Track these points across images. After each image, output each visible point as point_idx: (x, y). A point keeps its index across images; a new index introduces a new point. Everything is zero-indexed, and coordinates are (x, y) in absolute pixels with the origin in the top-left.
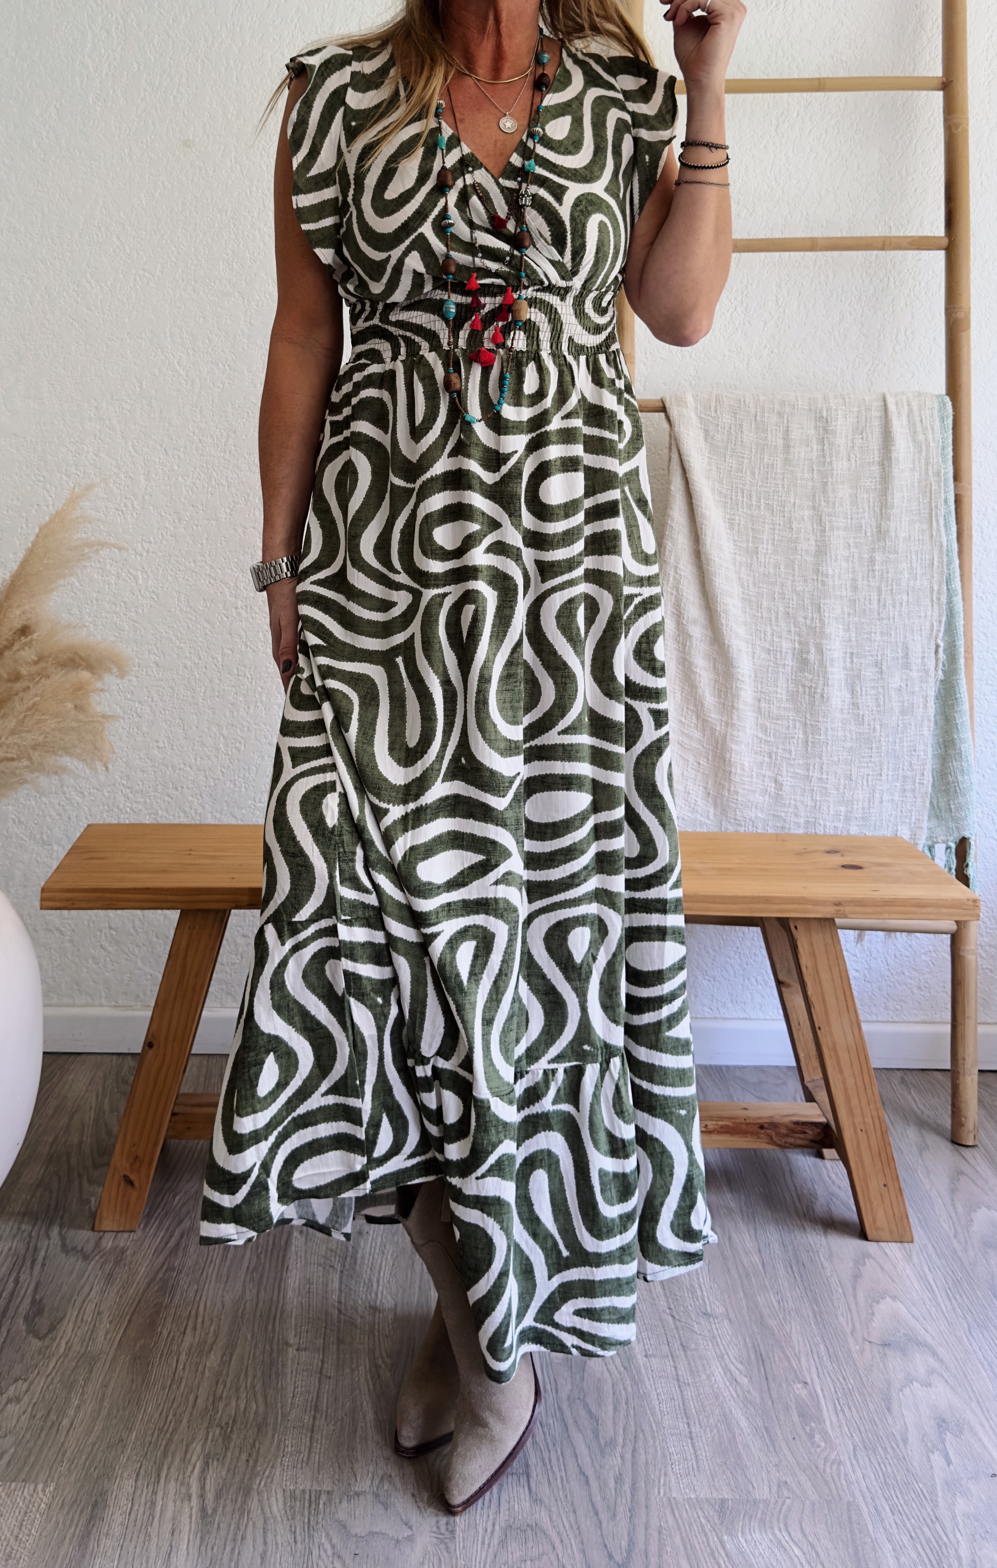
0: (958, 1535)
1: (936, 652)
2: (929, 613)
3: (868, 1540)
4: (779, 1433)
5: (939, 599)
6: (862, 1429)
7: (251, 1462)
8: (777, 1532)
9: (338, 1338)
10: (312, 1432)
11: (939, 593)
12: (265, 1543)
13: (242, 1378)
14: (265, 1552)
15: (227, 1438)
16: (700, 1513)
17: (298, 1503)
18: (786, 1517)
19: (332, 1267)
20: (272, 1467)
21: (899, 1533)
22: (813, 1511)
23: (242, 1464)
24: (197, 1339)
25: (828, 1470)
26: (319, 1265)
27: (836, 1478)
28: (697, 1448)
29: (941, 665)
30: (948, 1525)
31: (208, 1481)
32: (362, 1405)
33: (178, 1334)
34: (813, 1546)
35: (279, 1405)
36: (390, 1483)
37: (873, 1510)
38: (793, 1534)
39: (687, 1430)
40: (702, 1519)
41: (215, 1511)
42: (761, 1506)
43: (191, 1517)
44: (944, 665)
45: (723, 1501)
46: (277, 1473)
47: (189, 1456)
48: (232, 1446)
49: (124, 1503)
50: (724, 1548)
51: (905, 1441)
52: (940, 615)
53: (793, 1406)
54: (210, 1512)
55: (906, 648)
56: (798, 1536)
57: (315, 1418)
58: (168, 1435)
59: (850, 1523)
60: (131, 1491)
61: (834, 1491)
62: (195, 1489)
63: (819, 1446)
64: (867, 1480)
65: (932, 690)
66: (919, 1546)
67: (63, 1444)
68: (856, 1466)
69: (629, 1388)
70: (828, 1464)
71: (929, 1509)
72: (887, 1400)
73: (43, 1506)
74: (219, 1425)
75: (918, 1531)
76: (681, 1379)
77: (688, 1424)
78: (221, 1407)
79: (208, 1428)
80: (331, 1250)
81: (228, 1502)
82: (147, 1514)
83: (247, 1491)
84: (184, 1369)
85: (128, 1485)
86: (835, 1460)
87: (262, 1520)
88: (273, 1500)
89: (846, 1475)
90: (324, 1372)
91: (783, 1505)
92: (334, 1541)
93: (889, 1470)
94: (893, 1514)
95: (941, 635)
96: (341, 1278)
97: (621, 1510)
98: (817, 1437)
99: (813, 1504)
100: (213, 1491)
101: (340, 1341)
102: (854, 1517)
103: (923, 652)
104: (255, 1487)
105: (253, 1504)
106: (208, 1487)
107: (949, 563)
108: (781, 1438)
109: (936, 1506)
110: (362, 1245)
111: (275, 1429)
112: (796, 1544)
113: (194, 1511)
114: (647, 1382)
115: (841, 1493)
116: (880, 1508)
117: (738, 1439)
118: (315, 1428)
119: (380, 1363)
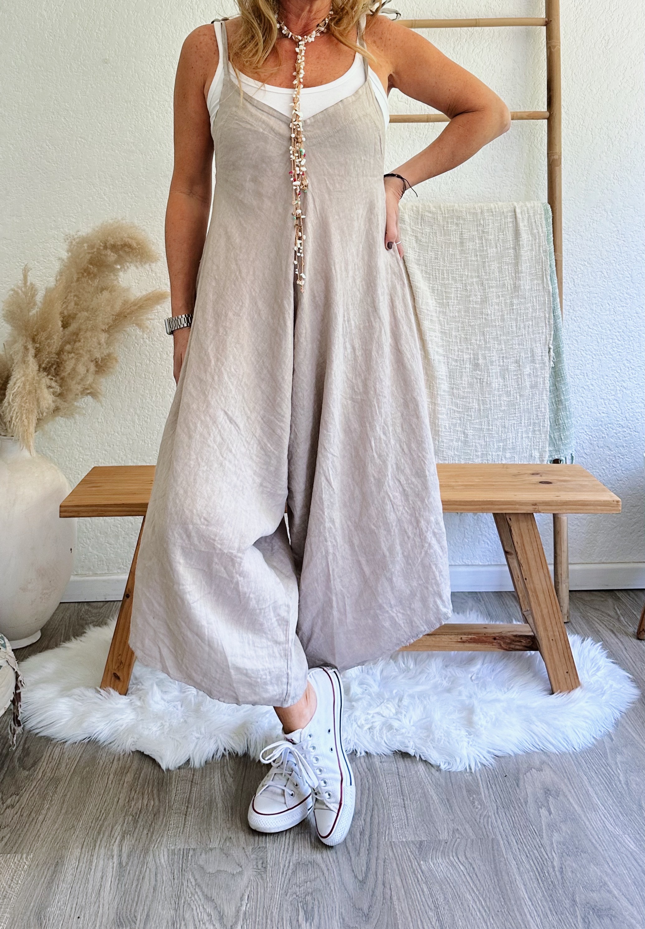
0: (554, 854)
1: (549, 352)
2: (544, 331)
3: (502, 859)
4: (455, 801)
5: (549, 322)
6: (502, 797)
7: (149, 835)
8: (451, 858)
10: (186, 815)
11: (549, 319)
12: (156, 881)
13: (146, 787)
14: (155, 885)
15: (136, 821)
16: (408, 850)
17: (176, 856)
18: (457, 849)
20: (162, 836)
21: (520, 855)
22: (472, 844)
23: (144, 836)
24: (120, 766)
25: (482, 821)
27: (486, 826)
28: (408, 813)
29: (552, 359)
30: (548, 848)
31: (124, 848)
33: (109, 763)
34: (471, 864)
35: (167, 801)
36: (230, 842)
37: (506, 842)
38: (460, 858)
39: (402, 803)
40: (409, 853)
41: (127, 864)
42: (443, 843)
43: (113, 868)
44: (554, 359)
45: (421, 843)
46: (165, 840)
47: (113, 833)
48: (139, 826)
49: (74, 863)
50: (421, 868)
51: (526, 802)
52: (550, 331)
53: (464, 786)
54: (124, 864)
55: (532, 351)
56: (463, 859)
57: (187, 807)
58: (101, 822)
59: (493, 850)
60: (78, 855)
61: (485, 833)
62: (116, 852)
63: (477, 808)
64: (504, 825)
65: (547, 373)
66: (531, 861)
67: (39, 830)
68: (498, 818)
69: (371, 781)
70: (482, 818)
71: (538, 840)
72: (517, 780)
73: (26, 866)
74: (131, 814)
75: (531, 853)
76: (400, 774)
77: (403, 799)
78: (133, 805)
79: (124, 816)
81: (136, 858)
82: (87, 867)
83: (146, 851)
84: (112, 783)
85: (77, 852)
86: (486, 815)
87: (155, 867)
88: (162, 855)
89: (492, 823)
90: (194, 781)
91: (455, 842)
92: (196, 877)
93: (516, 819)
94: (517, 844)
95: (551, 342)
97: (363, 852)
98: (476, 803)
99: (473, 841)
100: (126, 851)
102: (495, 847)
103: (542, 353)
104: (151, 849)
105: (150, 858)
106: (123, 850)
107: (554, 301)
108: (456, 804)
109: (542, 838)
111: (164, 815)
112: (462, 864)
113: (115, 865)
114: (381, 777)
115: (488, 833)
116: (510, 841)
117: (432, 806)
118: (188, 813)
119: (227, 773)
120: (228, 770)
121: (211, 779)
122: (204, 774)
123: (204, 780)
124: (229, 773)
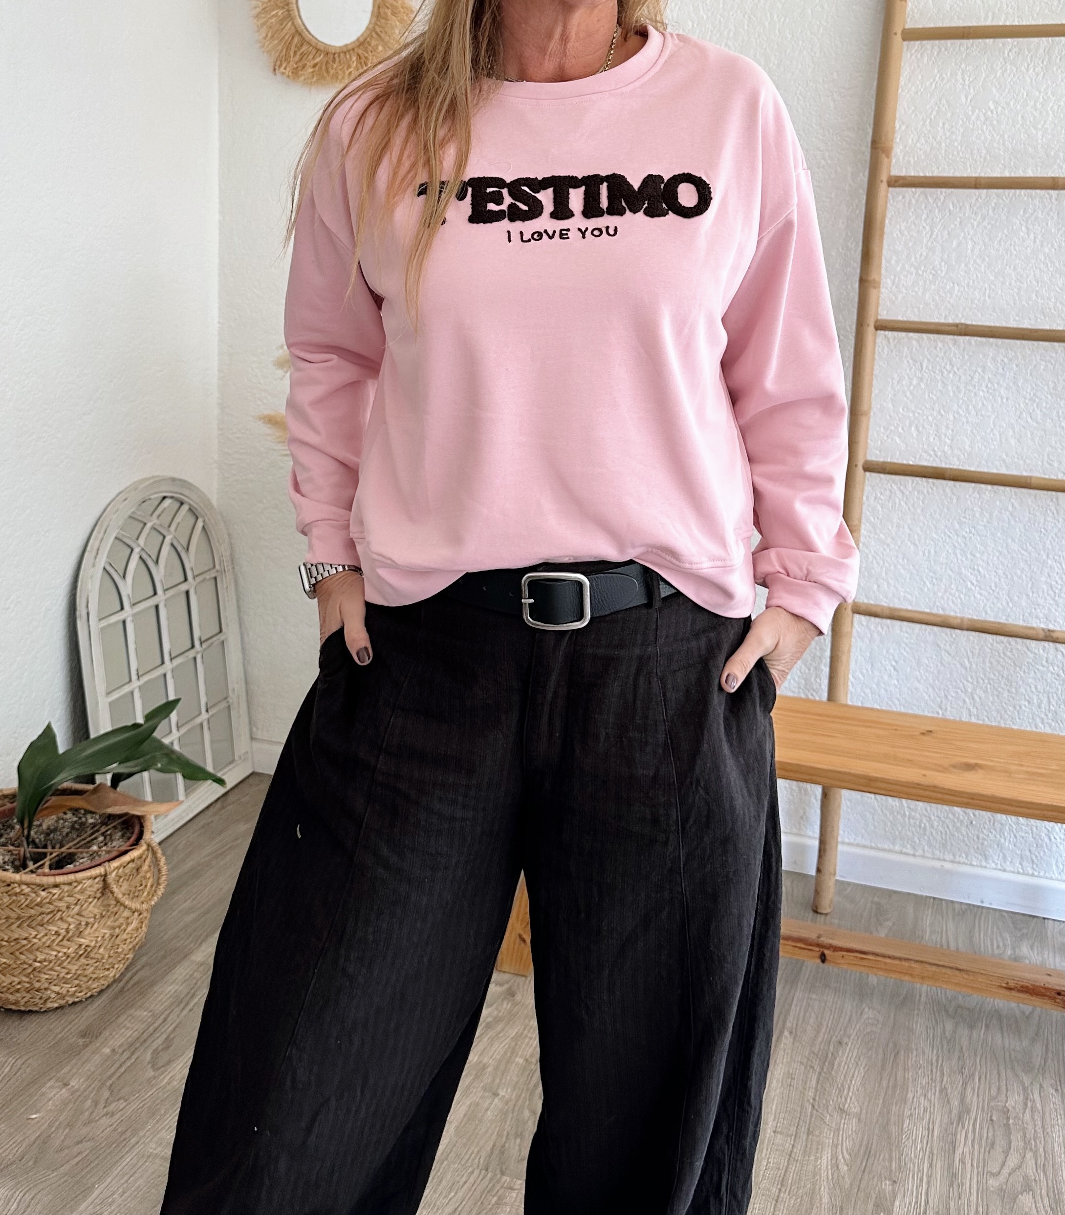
9: (809, 1129)
19: (813, 1067)
26: (801, 1063)
32: (820, 1189)
57: (780, 1190)
80: (814, 1053)
90: (793, 1155)
96: (818, 1079)
101: (809, 1132)
110: (840, 1053)
118: (780, 1199)
119: (840, 1157)
120: (842, 1153)
121: (816, 1160)
122: (808, 1149)
123: (807, 1158)
124: (843, 1157)
